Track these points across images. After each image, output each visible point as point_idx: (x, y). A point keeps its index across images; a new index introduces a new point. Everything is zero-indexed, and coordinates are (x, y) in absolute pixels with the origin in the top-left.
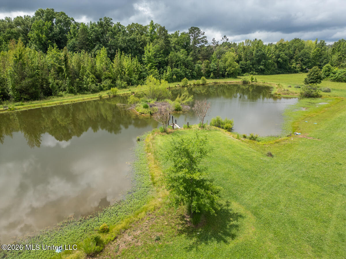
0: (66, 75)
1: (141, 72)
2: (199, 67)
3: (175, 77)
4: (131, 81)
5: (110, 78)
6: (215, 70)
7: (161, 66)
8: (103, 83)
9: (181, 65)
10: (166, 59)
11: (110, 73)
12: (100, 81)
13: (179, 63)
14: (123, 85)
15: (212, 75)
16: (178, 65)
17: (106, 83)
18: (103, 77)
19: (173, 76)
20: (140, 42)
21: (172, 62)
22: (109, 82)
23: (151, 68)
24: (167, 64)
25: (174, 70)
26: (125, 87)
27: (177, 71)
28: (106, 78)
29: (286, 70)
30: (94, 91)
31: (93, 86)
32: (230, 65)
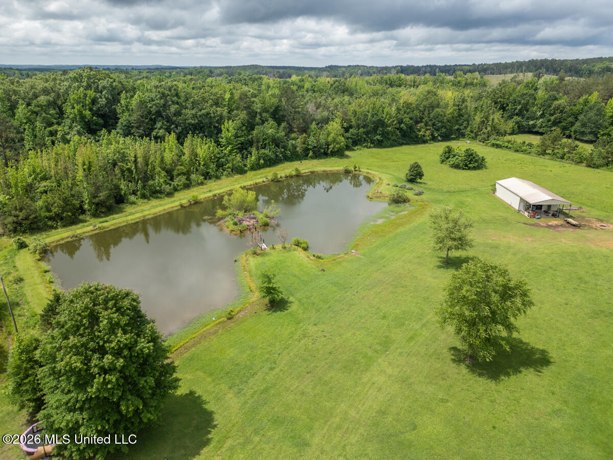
0: (136, 177)
1: (219, 158)
2: (293, 145)
3: (262, 161)
4: (208, 173)
5: (184, 174)
6: (315, 147)
7: (244, 148)
8: (176, 182)
9: (269, 145)
10: (250, 137)
11: (182, 167)
12: (172, 179)
13: (267, 141)
14: (199, 181)
15: (311, 154)
16: (265, 144)
17: (179, 181)
18: (175, 173)
19: (259, 160)
20: (215, 117)
21: (258, 142)
22: (183, 179)
23: (230, 152)
24: (251, 143)
25: (260, 152)
26: (202, 184)
27: (264, 154)
28: (179, 175)
29: (412, 140)
30: (170, 195)
31: (167, 188)
32: (334, 140)
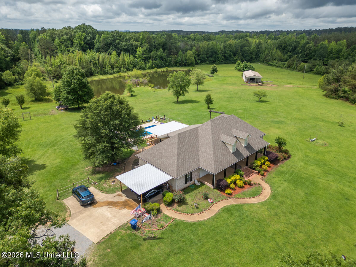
0: (98, 66)
1: (135, 63)
3: (154, 66)
4: (128, 68)
5: (118, 67)
6: (180, 62)
7: (146, 60)
8: (115, 70)
11: (118, 65)
12: (113, 69)
13: (157, 58)
14: (124, 71)
15: (178, 64)
17: (116, 70)
18: (115, 67)
21: (153, 57)
22: (117, 69)
24: (150, 58)
25: (153, 62)
27: (155, 62)
28: (116, 67)
30: (111, 74)
31: (110, 71)
